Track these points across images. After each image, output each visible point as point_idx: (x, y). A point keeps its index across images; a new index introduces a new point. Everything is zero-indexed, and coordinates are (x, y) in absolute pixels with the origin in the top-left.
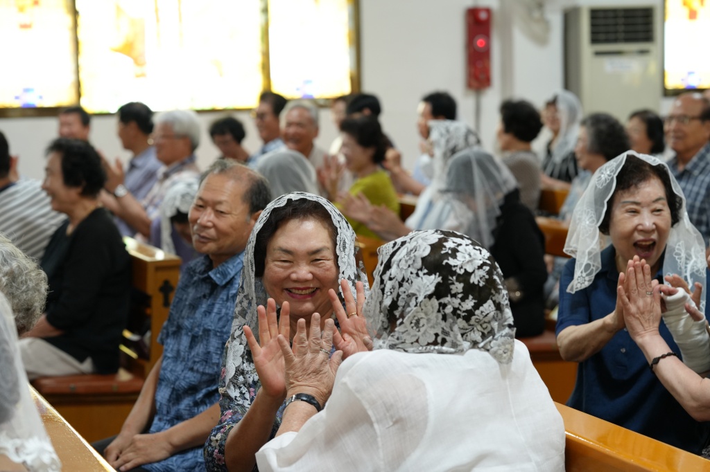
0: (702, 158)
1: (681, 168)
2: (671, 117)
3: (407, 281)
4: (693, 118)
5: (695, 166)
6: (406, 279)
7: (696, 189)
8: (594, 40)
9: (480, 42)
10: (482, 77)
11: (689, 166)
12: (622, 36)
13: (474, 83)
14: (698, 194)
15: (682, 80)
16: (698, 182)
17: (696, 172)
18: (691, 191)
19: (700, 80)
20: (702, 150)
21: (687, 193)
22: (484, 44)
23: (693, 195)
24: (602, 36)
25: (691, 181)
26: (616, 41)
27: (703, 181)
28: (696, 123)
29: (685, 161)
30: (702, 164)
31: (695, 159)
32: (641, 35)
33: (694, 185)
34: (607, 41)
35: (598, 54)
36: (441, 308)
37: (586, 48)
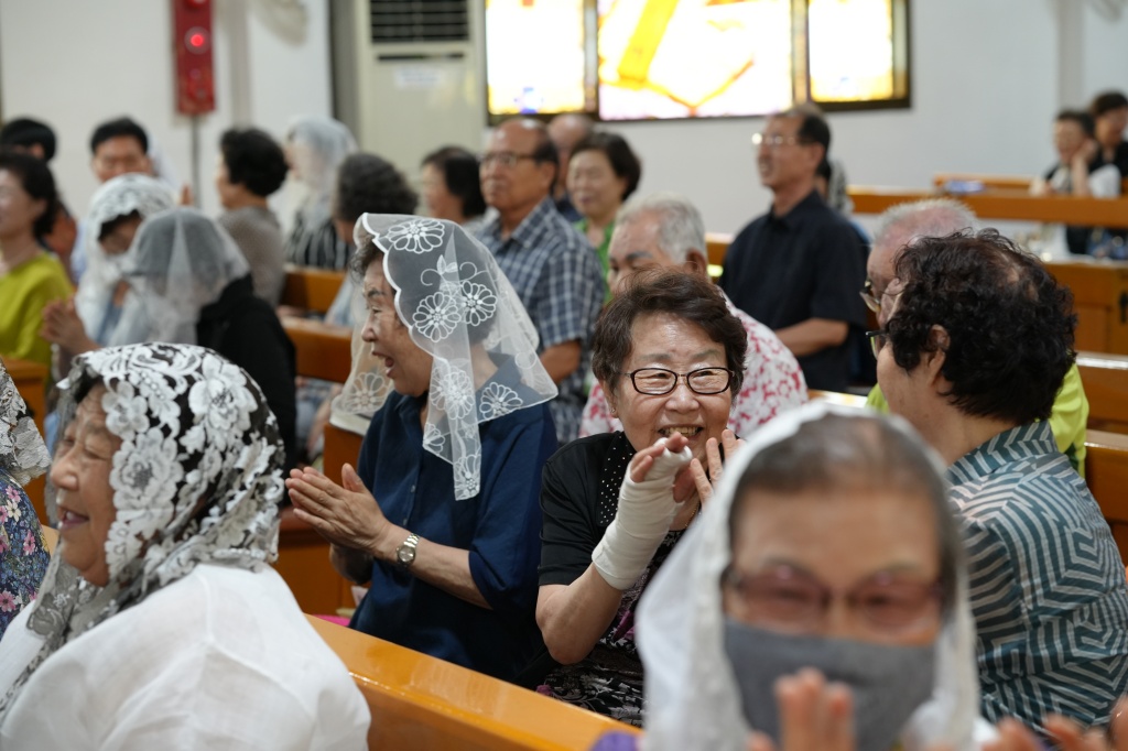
0: (537, 221)
1: (505, 236)
2: (490, 156)
3: (231, 451)
4: (523, 157)
5: (527, 233)
6: (230, 447)
7: (526, 269)
8: (377, 38)
9: (195, 38)
10: (201, 94)
11: (516, 233)
12: (419, 30)
13: (190, 105)
14: (529, 276)
15: (516, 100)
16: (531, 260)
17: (528, 243)
18: (519, 272)
19: (542, 100)
20: (537, 209)
21: (513, 275)
22: (202, 41)
23: (522, 279)
24: (389, 31)
25: (521, 256)
26: (410, 38)
27: (538, 258)
28: (527, 165)
29: (513, 224)
30: (537, 231)
31: (526, 223)
32: (450, 30)
33: (524, 262)
34: (397, 38)
35: (383, 58)
36: (257, 492)
37: (365, 50)
